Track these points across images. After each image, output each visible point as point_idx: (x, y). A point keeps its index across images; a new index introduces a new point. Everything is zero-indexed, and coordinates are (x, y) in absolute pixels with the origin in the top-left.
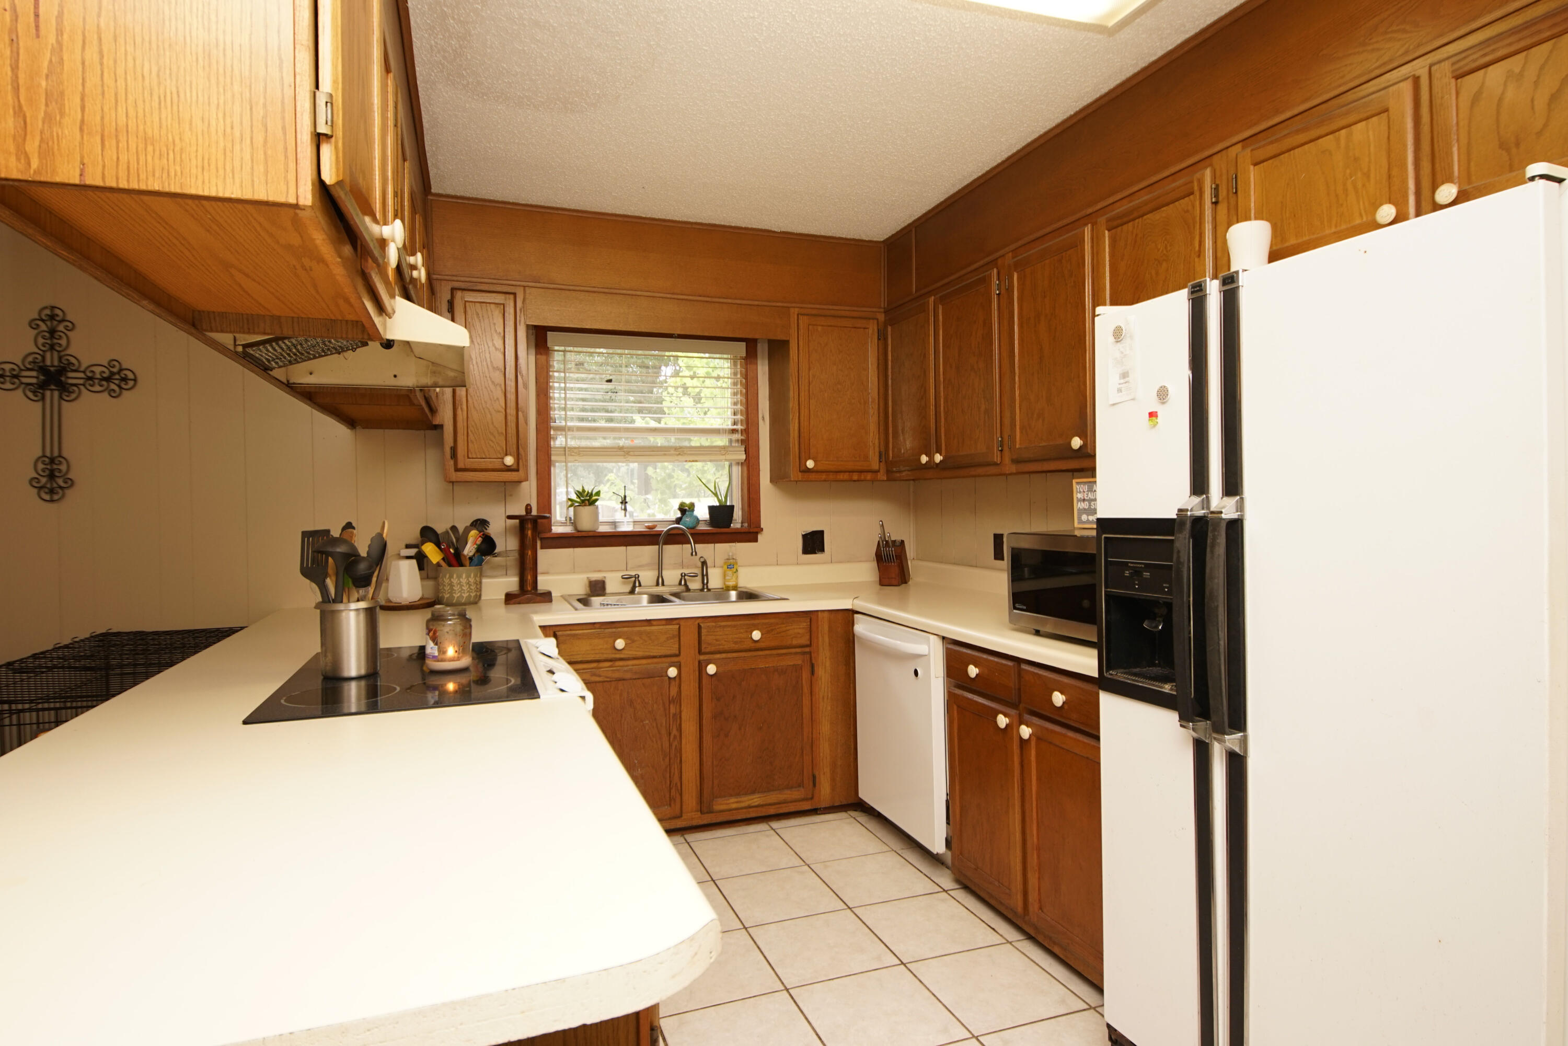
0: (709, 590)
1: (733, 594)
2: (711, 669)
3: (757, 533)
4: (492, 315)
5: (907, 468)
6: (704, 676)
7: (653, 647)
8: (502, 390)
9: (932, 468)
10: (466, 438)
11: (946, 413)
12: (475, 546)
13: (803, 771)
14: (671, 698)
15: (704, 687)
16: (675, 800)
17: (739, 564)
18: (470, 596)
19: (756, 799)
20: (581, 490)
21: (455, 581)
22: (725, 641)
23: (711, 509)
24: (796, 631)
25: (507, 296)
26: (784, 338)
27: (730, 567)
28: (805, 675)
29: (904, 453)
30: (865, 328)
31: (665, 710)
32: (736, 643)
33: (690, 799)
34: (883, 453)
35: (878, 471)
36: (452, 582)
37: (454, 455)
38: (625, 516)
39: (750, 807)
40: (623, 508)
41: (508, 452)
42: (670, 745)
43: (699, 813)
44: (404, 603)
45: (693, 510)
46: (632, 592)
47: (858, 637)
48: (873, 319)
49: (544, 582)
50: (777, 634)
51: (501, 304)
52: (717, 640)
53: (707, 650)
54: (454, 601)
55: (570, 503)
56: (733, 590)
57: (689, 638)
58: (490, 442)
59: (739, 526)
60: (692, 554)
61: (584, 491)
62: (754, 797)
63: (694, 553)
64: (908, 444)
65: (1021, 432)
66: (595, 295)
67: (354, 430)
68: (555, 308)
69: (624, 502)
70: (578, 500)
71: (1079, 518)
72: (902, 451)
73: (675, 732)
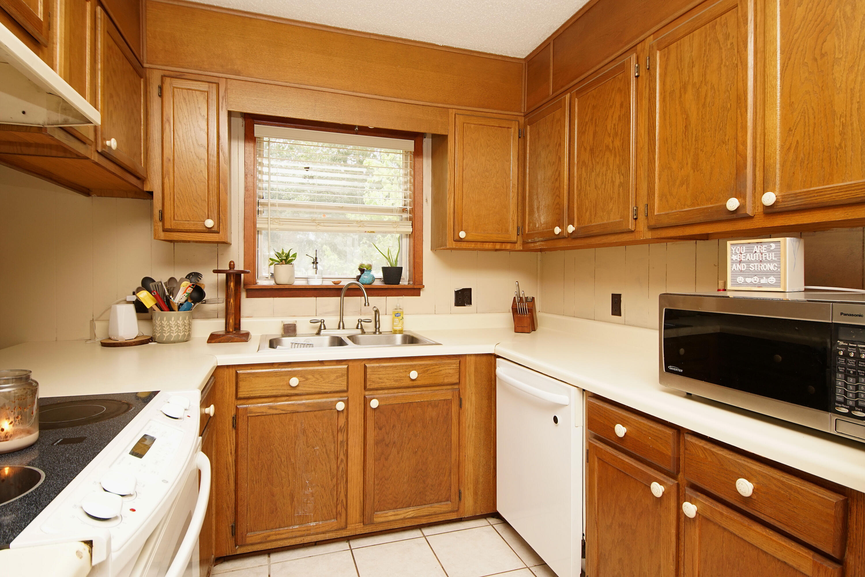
0: (380, 333)
1: (399, 337)
2: (374, 403)
3: (419, 289)
4: (198, 100)
5: (541, 239)
6: (368, 409)
7: (324, 384)
8: (205, 163)
9: (564, 238)
10: (172, 202)
11: (579, 191)
12: (186, 295)
13: (451, 488)
14: (339, 428)
15: (368, 418)
16: (341, 515)
17: (404, 313)
18: (178, 336)
19: (410, 512)
20: (281, 253)
21: (165, 323)
22: (387, 379)
23: (384, 269)
24: (447, 371)
25: (211, 84)
26: (444, 133)
27: (397, 315)
28: (455, 408)
29: (538, 227)
30: (508, 128)
31: (334, 437)
32: (396, 381)
33: (355, 512)
34: (520, 228)
35: (515, 243)
36: (162, 324)
37: (162, 218)
38: (316, 273)
39: (404, 519)
40: (315, 267)
41: (209, 217)
42: (338, 468)
43: (362, 524)
44: (120, 341)
45: (370, 270)
46: (318, 334)
47: (499, 379)
48: (515, 121)
49: (246, 325)
50: (431, 373)
51: (205, 92)
52: (380, 379)
53: (371, 387)
54: (164, 340)
55: (271, 262)
56: (400, 333)
57: (357, 376)
58: (194, 208)
59: (406, 283)
60: (365, 305)
61: (283, 253)
62: (410, 510)
63: (367, 304)
64: (543, 220)
65: (661, 200)
66: (287, 89)
67: (90, 197)
68: (253, 98)
69: (315, 262)
70: (278, 260)
71: (734, 280)
72: (537, 226)
73: (342, 456)
